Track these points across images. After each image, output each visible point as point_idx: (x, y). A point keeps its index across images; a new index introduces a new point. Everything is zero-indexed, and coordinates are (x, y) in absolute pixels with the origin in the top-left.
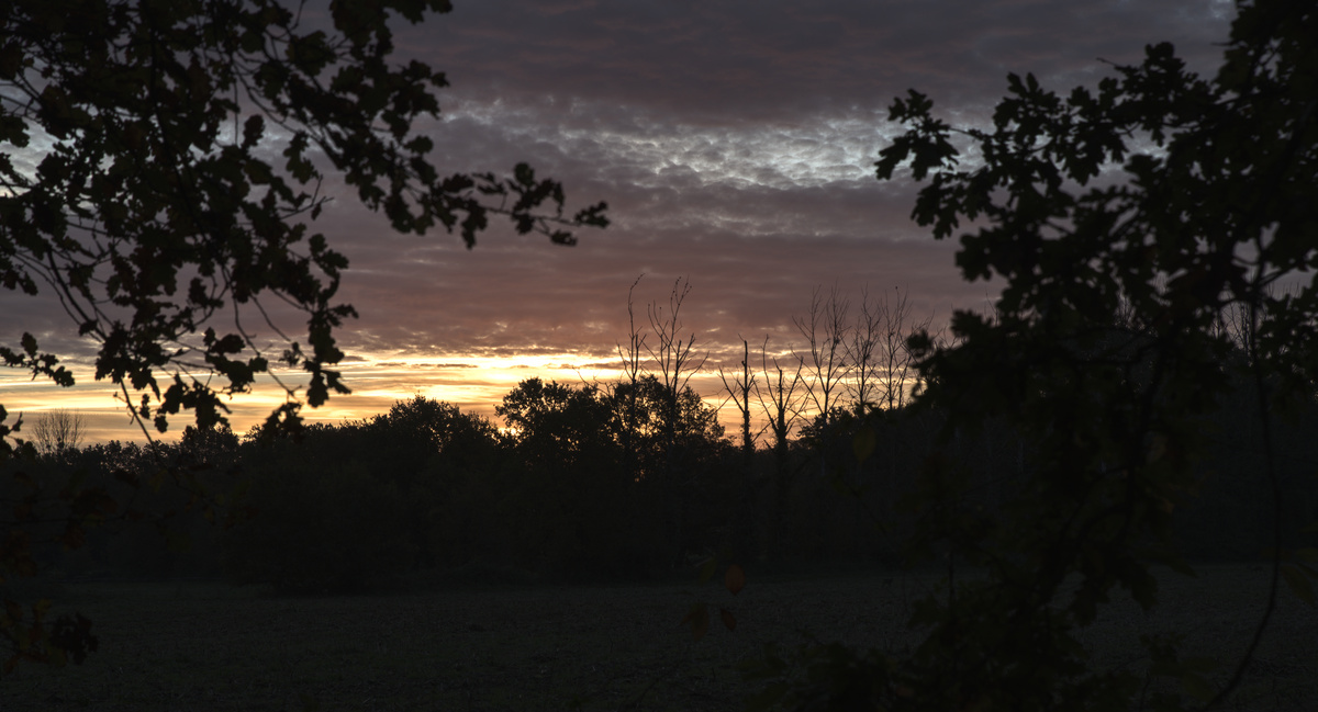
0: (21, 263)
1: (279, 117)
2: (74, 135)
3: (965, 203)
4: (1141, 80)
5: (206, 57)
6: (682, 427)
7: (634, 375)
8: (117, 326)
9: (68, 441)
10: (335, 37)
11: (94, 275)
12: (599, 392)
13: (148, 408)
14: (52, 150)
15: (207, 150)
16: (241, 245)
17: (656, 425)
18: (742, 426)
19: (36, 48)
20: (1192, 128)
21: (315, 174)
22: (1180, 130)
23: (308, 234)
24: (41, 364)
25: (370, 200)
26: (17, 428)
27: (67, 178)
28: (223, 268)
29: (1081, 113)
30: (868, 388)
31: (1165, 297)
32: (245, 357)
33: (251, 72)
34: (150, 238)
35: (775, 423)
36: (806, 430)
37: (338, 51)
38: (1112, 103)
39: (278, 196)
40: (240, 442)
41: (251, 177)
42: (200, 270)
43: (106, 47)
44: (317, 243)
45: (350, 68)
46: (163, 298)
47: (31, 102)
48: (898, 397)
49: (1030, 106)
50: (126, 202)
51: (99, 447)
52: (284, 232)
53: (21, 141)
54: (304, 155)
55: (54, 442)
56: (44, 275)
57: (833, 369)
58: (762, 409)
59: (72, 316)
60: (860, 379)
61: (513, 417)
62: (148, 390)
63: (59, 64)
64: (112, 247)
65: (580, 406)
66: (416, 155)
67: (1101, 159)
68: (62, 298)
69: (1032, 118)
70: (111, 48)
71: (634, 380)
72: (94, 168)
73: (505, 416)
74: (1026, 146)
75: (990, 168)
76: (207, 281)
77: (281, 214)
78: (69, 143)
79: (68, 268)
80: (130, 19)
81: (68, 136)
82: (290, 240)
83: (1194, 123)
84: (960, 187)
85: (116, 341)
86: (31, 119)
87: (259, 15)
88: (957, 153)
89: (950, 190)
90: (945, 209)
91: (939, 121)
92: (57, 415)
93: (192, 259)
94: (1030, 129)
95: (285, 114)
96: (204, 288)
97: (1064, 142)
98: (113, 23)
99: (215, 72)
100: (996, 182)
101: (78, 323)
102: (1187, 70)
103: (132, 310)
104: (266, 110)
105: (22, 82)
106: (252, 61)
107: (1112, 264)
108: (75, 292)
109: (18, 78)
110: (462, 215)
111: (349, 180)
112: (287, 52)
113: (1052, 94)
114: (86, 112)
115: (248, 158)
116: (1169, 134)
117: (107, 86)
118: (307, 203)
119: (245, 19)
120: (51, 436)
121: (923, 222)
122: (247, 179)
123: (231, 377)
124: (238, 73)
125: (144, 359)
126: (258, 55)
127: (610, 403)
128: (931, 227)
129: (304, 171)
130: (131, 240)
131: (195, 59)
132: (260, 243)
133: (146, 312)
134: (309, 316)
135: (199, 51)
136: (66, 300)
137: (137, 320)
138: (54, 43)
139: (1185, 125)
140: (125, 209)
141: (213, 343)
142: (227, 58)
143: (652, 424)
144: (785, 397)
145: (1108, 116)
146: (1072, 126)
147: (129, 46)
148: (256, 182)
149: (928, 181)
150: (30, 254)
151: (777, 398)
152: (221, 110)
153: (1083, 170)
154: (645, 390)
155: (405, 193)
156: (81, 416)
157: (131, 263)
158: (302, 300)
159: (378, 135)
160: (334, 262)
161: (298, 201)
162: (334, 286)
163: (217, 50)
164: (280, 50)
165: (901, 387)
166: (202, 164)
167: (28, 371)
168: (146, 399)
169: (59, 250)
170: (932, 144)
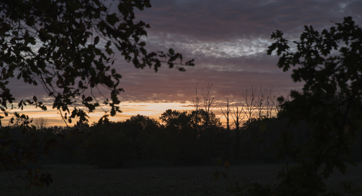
0: (33, 77)
1: (104, 37)
2: (48, 41)
3: (292, 61)
4: (342, 27)
5: (84, 20)
6: (210, 123)
7: (197, 108)
8: (59, 94)
9: (44, 126)
10: (119, 15)
11: (53, 80)
12: (187, 113)
13: (66, 117)
14: (42, 46)
15: (84, 46)
16: (93, 72)
17: (203, 122)
18: (227, 123)
19: (38, 18)
20: (357, 40)
21: (113, 52)
22: (353, 41)
23: (111, 69)
24: (38, 104)
25: (128, 60)
26: (31, 122)
27: (46, 53)
28: (88, 78)
29: (325, 36)
30: (262, 113)
31: (351, 87)
32: (93, 103)
33: (96, 24)
34: (68, 69)
35: (236, 122)
36: (244, 124)
37: (120, 18)
38: (334, 33)
39: (103, 59)
40: (90, 126)
41: (96, 53)
42: (82, 78)
43: (57, 17)
44: (113, 71)
45: (123, 23)
46: (71, 86)
47: (37, 33)
48: (270, 115)
49: (311, 35)
50: (61, 60)
51: (52, 128)
52: (104, 68)
53: (34, 43)
54: (110, 47)
55: (40, 126)
56: (39, 80)
57: (252, 107)
58: (232, 118)
59: (47, 91)
60: (259, 110)
61: (164, 120)
62: (66, 111)
63: (45, 22)
64: (57, 72)
65: (183, 117)
66: (141, 47)
67: (331, 49)
68: (44, 86)
69: (311, 38)
70: (58, 18)
71: (197, 110)
72: (53, 50)
73: (161, 120)
74: (309, 45)
75: (299, 52)
76: (83, 82)
77: (104, 63)
78: (47, 44)
79: (46, 78)
80: (63, 9)
81: (46, 42)
82: (106, 70)
83: (357, 39)
84: (291, 57)
85: (58, 98)
86: (37, 37)
87: (98, 9)
88: (289, 48)
89: (288, 58)
90: (287, 63)
91: (285, 39)
92: (41, 119)
93: (79, 76)
94: (311, 41)
95: (105, 36)
96: (82, 83)
97: (320, 45)
98: (59, 11)
99: (86, 24)
100: (301, 56)
101: (48, 93)
102: (355, 24)
103: (63, 89)
104: (100, 35)
105: (34, 27)
106: (97, 21)
107: (335, 78)
108: (48, 85)
109: (33, 26)
110: (154, 63)
111: (122, 54)
112: (106, 19)
113: (317, 31)
114: (51, 36)
115: (95, 48)
116: (350, 42)
117: (57, 28)
118: (110, 60)
119: (95, 10)
120: (39, 124)
121: (280, 67)
122: (94, 53)
123: (89, 108)
124: (92, 24)
125: (65, 103)
126: (99, 20)
127: (191, 116)
128: (282, 68)
129: (110, 51)
130: (63, 70)
131: (81, 21)
132: (97, 71)
133: (67, 90)
134: (111, 91)
135: (82, 18)
136: (45, 87)
137: (64, 92)
138: (43, 17)
139: (355, 39)
140: (62, 62)
141: (84, 99)
142: (90, 21)
143: (202, 122)
144: (239, 115)
145: (333, 37)
146: (322, 40)
147: (63, 17)
148: (97, 54)
149: (282, 55)
150: (36, 74)
151: (236, 115)
152: (88, 34)
153: (325, 52)
154: (200, 113)
155: (138, 58)
156: (47, 119)
157: (62, 77)
158: (109, 87)
159: (131, 41)
160: (118, 77)
161: (108, 60)
162: (118, 83)
163: (87, 18)
164: (104, 18)
165: (271, 112)
166: (82, 50)
167: (35, 106)
168: (66, 114)
169: (43, 73)
170: (283, 45)
